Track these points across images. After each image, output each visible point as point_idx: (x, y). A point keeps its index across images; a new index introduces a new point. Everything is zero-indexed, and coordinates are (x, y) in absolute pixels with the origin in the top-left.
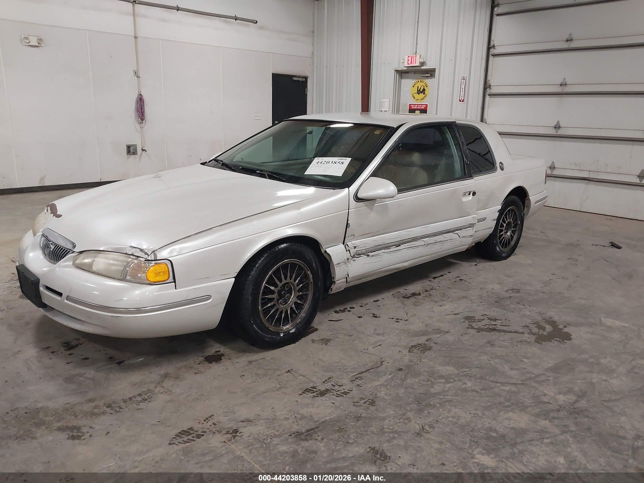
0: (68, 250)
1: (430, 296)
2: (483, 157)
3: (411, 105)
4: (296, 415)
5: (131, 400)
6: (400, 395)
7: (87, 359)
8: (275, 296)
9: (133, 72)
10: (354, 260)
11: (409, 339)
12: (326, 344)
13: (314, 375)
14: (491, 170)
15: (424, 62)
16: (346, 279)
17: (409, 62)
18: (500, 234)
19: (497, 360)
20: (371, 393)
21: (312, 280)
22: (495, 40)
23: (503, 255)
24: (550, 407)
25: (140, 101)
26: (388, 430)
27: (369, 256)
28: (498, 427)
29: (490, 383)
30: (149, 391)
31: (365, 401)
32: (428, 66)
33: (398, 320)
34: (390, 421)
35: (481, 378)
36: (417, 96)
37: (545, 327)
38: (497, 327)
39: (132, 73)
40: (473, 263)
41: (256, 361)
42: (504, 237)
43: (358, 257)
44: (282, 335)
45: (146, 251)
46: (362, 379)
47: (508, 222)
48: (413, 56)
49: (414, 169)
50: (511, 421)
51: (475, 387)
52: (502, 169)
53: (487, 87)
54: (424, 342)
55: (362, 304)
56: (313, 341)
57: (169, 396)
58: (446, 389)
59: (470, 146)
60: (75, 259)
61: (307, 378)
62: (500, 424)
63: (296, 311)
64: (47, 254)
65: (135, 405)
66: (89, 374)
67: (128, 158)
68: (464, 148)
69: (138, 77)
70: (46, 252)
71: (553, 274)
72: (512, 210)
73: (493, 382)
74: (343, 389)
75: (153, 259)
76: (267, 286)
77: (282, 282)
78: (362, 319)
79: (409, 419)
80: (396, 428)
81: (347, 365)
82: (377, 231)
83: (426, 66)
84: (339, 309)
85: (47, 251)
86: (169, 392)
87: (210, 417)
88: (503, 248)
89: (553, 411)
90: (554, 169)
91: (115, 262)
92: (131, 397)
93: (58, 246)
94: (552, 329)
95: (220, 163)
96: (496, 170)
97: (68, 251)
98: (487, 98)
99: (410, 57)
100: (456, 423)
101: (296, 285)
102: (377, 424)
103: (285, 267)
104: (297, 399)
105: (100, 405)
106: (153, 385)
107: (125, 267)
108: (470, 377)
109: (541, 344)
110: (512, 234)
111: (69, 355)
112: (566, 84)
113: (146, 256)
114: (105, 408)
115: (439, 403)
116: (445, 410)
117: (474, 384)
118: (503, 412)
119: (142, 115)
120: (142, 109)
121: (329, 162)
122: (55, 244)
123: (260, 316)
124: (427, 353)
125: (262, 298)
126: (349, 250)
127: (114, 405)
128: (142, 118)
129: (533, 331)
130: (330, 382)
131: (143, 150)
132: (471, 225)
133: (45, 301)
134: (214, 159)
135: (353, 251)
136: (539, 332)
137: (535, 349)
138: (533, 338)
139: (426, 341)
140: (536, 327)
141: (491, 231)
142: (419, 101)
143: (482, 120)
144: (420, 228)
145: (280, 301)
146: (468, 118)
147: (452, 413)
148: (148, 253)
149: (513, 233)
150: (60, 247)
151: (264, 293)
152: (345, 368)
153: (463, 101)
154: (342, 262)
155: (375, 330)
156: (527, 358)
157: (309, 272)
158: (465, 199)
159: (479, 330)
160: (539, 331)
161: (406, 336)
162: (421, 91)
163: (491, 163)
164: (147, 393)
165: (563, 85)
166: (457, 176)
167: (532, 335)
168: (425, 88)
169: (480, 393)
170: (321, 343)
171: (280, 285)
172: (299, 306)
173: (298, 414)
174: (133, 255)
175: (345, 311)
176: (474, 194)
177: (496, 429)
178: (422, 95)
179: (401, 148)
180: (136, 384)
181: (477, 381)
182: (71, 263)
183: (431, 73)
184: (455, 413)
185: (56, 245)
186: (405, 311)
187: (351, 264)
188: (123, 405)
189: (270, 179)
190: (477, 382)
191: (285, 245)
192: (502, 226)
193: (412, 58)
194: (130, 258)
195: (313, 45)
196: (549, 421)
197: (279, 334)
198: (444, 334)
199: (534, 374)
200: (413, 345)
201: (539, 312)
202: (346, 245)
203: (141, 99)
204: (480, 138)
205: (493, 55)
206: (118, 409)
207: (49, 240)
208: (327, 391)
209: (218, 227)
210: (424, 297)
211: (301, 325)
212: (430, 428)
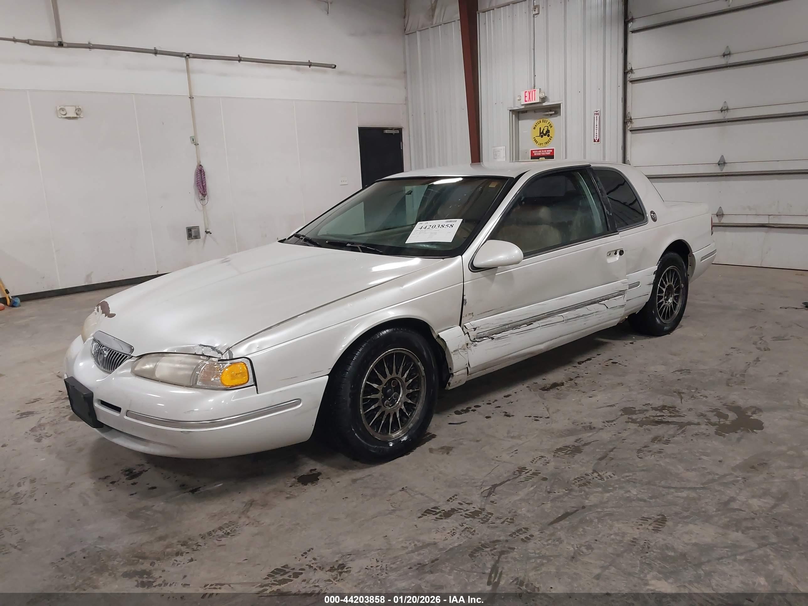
0: (125, 355)
1: (576, 385)
2: (630, 207)
3: (533, 152)
4: (416, 543)
5: (210, 536)
6: (546, 510)
7: (154, 488)
8: (379, 395)
9: (190, 139)
10: (475, 346)
11: (553, 440)
12: (448, 453)
13: (435, 493)
14: (641, 222)
15: (546, 97)
16: (466, 370)
17: (527, 99)
18: (660, 302)
19: (667, 460)
20: (508, 510)
21: (424, 374)
22: (633, 63)
23: (665, 328)
24: (743, 514)
25: (200, 173)
26: (534, 554)
27: (494, 338)
28: (676, 544)
29: (661, 489)
30: (231, 523)
31: (502, 520)
32: (550, 101)
33: (536, 419)
34: (535, 543)
35: (649, 483)
36: (539, 139)
37: (728, 415)
38: (664, 418)
39: (189, 141)
40: (628, 341)
41: (361, 479)
42: (664, 306)
43: (480, 341)
44: (391, 445)
45: (219, 349)
46: (496, 494)
47: (668, 286)
48: (531, 90)
49: (542, 228)
50: (691, 535)
51: (642, 495)
52: (654, 220)
53: (627, 122)
54: (572, 444)
55: (489, 401)
56: (431, 450)
57: (257, 528)
58: (605, 500)
59: (612, 195)
60: (133, 366)
61: (427, 497)
62: (678, 540)
63: (407, 413)
64: (101, 361)
65: (216, 542)
66: (158, 506)
67: (189, 243)
68: (603, 197)
69: (196, 144)
70: (98, 359)
71: (732, 348)
72: (672, 270)
73: (664, 487)
74: (473, 507)
75: (228, 358)
76: (369, 383)
77: (386, 377)
78: (492, 419)
79: (560, 540)
80: (544, 552)
81: (476, 477)
82: (501, 307)
83: (549, 102)
84: (461, 409)
85: (100, 359)
86: (257, 522)
87: (309, 551)
88: (664, 319)
89: (746, 519)
90: (722, 216)
91: (183, 366)
92: (210, 532)
93: (113, 352)
94: (737, 417)
95: (302, 239)
96: (647, 221)
97: (125, 357)
98: (629, 134)
99: (528, 92)
100: (621, 541)
101: (404, 381)
102: (520, 548)
103: (389, 358)
104: (415, 523)
105: (173, 543)
106: (236, 516)
107: (195, 370)
108: (634, 483)
109: (724, 436)
110: (675, 301)
111: (131, 485)
112: (727, 109)
113: (220, 356)
114: (179, 546)
115: (597, 518)
116: (606, 526)
117: (641, 492)
118: (681, 525)
119: (204, 189)
120: (203, 182)
121: (435, 226)
122: (109, 350)
123: (362, 421)
124: (578, 456)
125: (363, 399)
126: (468, 333)
127: (190, 542)
128: (203, 193)
129: (711, 421)
130: (457, 500)
131: (207, 232)
132: (621, 293)
133: (101, 419)
134: (294, 234)
135: (473, 334)
136: (719, 422)
137: (716, 443)
138: (713, 429)
139: (575, 442)
140: (715, 415)
141: (647, 298)
142: (543, 146)
143: (624, 161)
144: (556, 300)
145: (386, 402)
146: (607, 160)
147: (615, 530)
148: (222, 352)
149: (675, 299)
150: (115, 353)
151: (366, 393)
152: (473, 481)
153: (598, 141)
154: (460, 349)
155: (509, 432)
156: (707, 455)
157: (419, 364)
158: (611, 260)
159: (641, 424)
160: (719, 420)
161: (549, 437)
162: (545, 133)
163: (640, 213)
164: (230, 526)
165: (725, 110)
166: (598, 232)
167: (712, 426)
168: (550, 129)
169: (649, 502)
170: (441, 453)
171: (384, 381)
172: (410, 407)
173: (419, 541)
174: (203, 355)
175: (469, 411)
176: (621, 253)
177: (673, 546)
178: (546, 138)
179: (523, 203)
180: (215, 515)
181: (643, 487)
182: (129, 371)
183: (555, 110)
184: (619, 529)
185: (111, 351)
186: (546, 407)
187: (472, 349)
188: (200, 541)
189: (363, 252)
190: (644, 489)
191: (388, 331)
192: (661, 291)
193: (529, 94)
194: (201, 359)
195: (406, 88)
196: (743, 533)
197: (387, 443)
198: (597, 432)
199: (717, 474)
200: (558, 448)
201: (717, 397)
202: (464, 327)
203: (201, 171)
204: (623, 184)
205: (631, 81)
206: (195, 547)
207: (101, 345)
208: (453, 511)
209: (305, 314)
210: (568, 387)
211: (414, 431)
212: (587, 549)
